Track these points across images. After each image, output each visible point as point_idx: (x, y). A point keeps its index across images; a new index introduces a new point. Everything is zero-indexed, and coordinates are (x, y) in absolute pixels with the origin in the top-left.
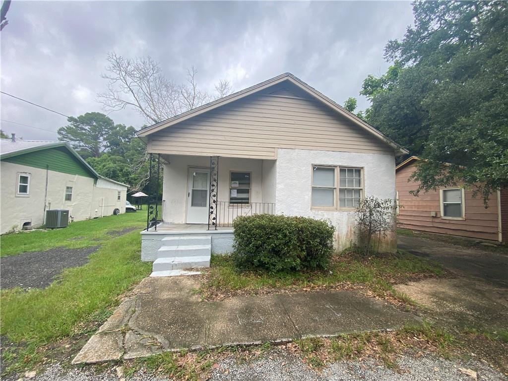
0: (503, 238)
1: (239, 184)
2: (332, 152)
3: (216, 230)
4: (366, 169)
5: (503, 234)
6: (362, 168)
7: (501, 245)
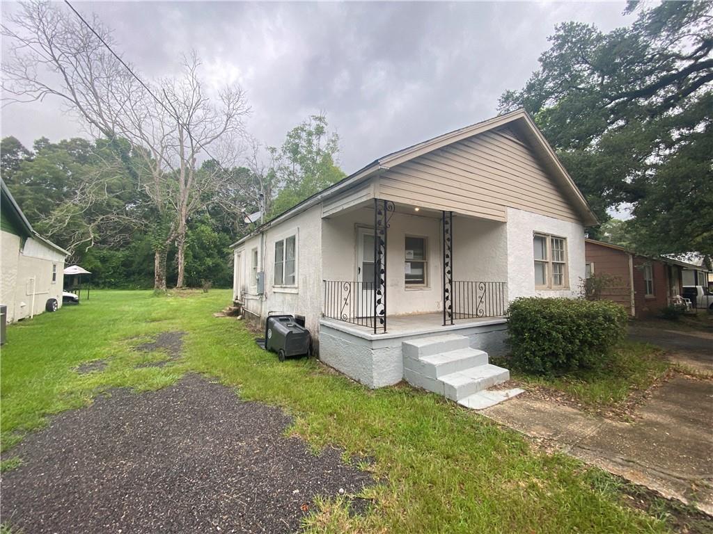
0: (636, 312)
1: (414, 254)
2: (547, 218)
3: (452, 324)
4: (568, 240)
5: (636, 308)
6: (565, 239)
7: (634, 319)
